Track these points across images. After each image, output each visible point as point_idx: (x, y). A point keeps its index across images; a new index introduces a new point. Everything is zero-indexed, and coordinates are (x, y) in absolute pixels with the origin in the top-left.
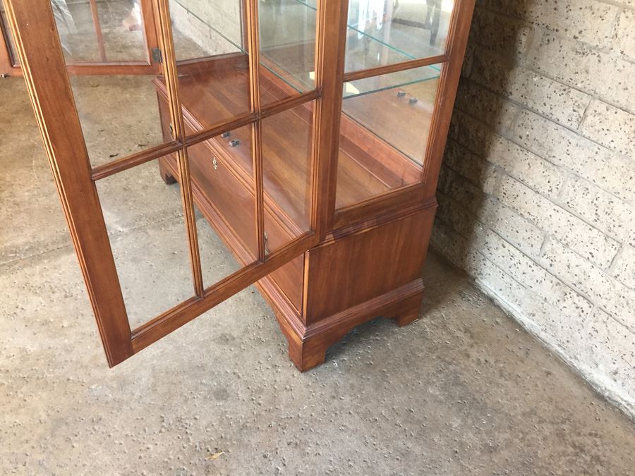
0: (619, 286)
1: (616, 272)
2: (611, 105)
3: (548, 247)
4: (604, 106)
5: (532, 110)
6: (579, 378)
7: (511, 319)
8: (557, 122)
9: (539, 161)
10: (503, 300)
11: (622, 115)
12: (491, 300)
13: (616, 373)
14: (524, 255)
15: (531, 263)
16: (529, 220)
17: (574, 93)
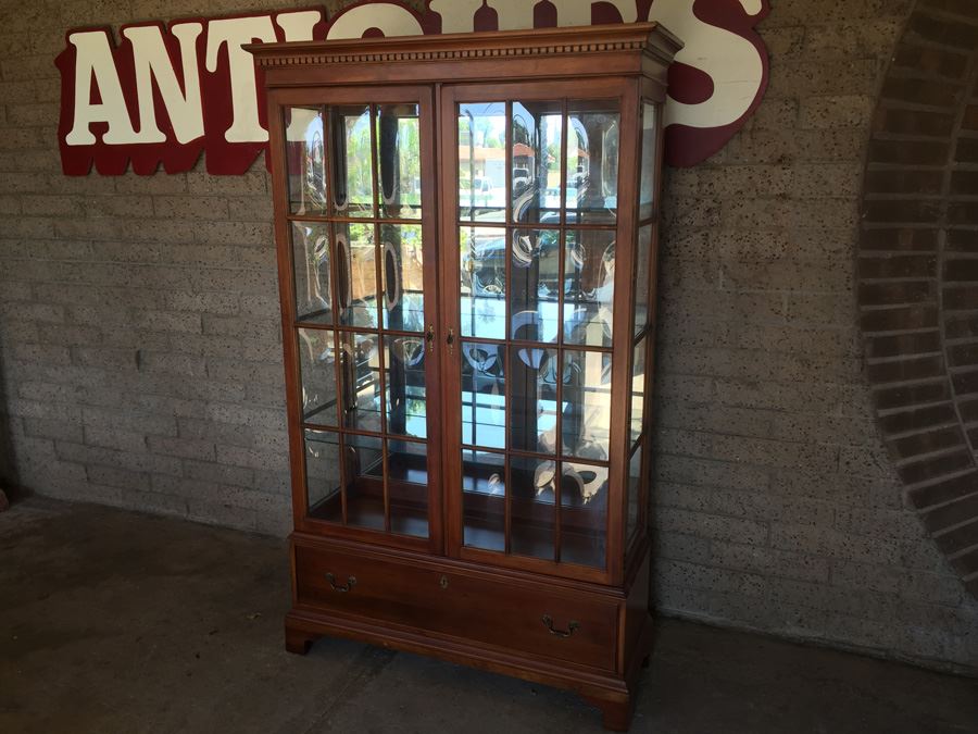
0: (778, 553)
1: (773, 543)
2: (727, 435)
3: (714, 548)
4: (723, 437)
5: (667, 453)
6: (777, 639)
7: (703, 625)
8: (691, 456)
9: (685, 487)
10: (687, 612)
11: (737, 439)
12: (678, 618)
13: (800, 621)
14: (696, 565)
15: (703, 569)
16: (690, 535)
17: (697, 435)
